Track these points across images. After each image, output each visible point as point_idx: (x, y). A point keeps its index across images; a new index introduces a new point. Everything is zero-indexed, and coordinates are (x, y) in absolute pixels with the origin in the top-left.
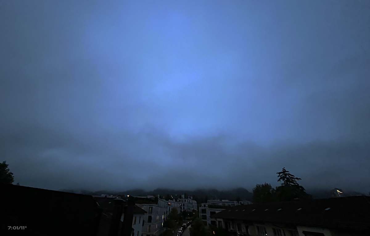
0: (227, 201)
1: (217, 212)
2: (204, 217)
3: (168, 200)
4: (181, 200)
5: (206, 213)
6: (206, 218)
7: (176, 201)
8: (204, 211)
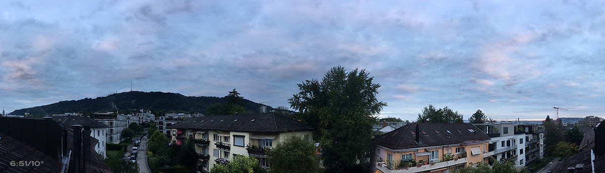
0: (183, 114)
1: (173, 123)
2: (161, 128)
3: (127, 115)
4: (140, 114)
5: (162, 124)
6: (162, 129)
7: (135, 115)
8: (161, 123)
